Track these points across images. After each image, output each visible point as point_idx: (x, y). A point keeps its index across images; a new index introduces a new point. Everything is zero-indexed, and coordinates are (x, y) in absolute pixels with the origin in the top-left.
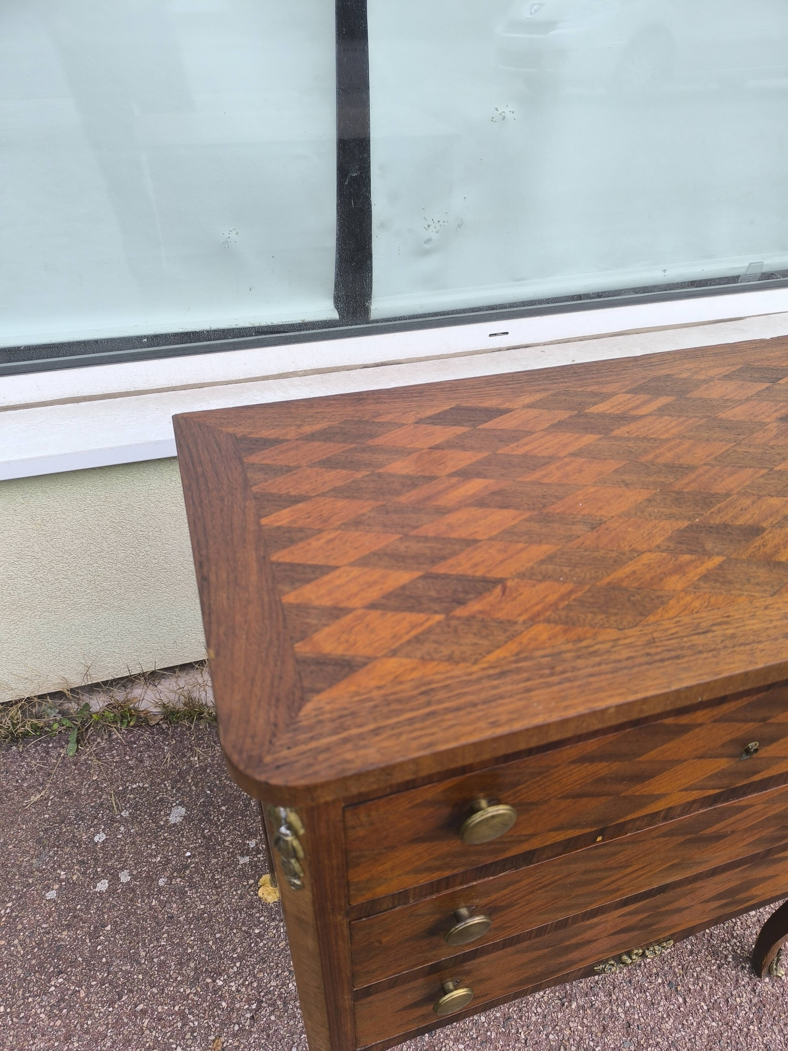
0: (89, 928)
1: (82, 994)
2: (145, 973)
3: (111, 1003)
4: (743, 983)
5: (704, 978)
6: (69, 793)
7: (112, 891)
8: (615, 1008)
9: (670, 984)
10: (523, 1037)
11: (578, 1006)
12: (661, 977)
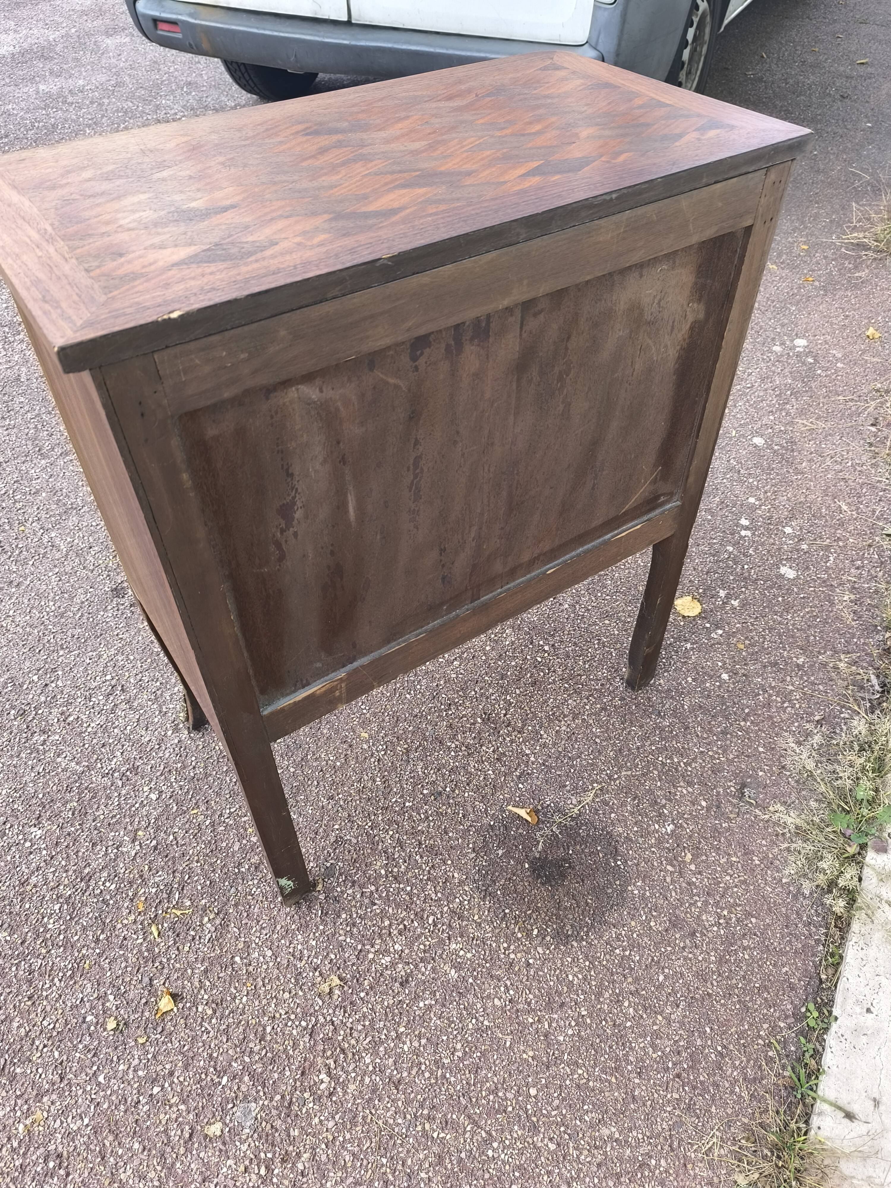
7: (738, 525)
8: (457, 743)
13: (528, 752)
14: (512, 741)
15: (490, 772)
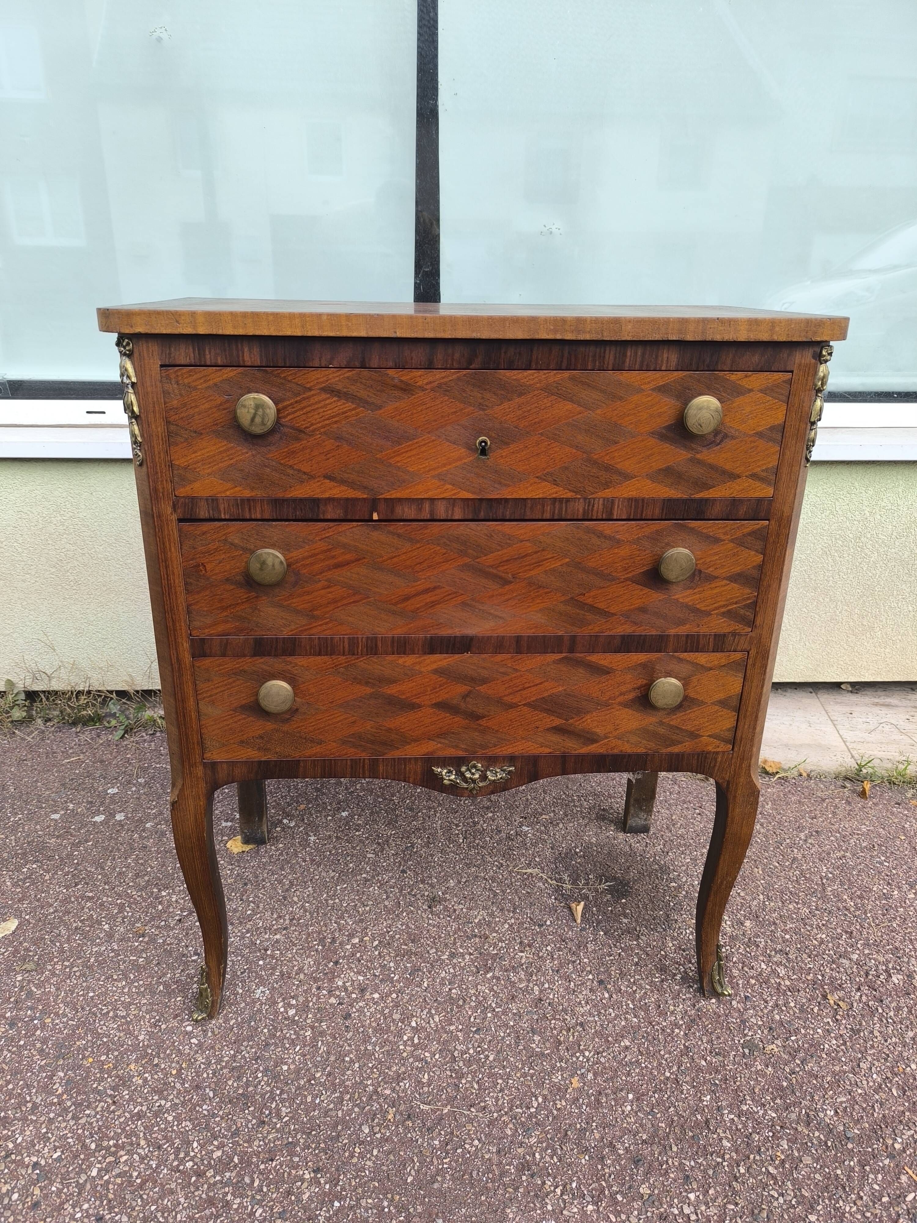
0: (75, 840)
1: (47, 877)
2: (105, 875)
3: (67, 887)
4: (684, 997)
5: (640, 985)
6: (102, 762)
7: (105, 823)
8: (531, 985)
9: (601, 982)
10: (425, 985)
11: (493, 977)
12: (593, 975)
13: (507, 926)
14: (500, 940)
15: (549, 948)
